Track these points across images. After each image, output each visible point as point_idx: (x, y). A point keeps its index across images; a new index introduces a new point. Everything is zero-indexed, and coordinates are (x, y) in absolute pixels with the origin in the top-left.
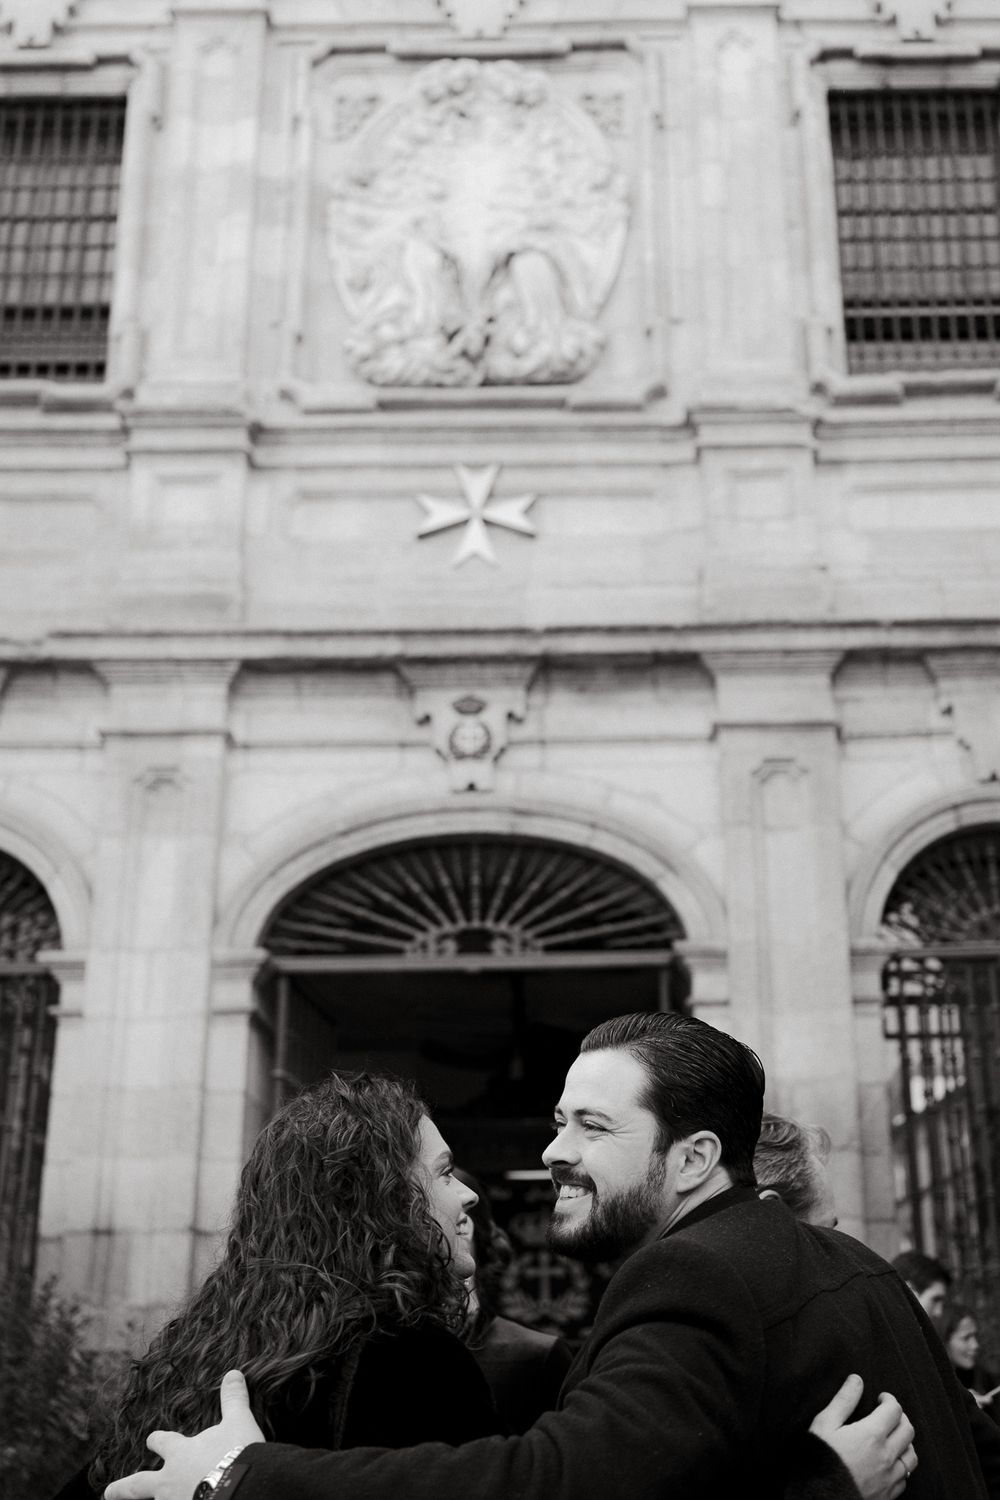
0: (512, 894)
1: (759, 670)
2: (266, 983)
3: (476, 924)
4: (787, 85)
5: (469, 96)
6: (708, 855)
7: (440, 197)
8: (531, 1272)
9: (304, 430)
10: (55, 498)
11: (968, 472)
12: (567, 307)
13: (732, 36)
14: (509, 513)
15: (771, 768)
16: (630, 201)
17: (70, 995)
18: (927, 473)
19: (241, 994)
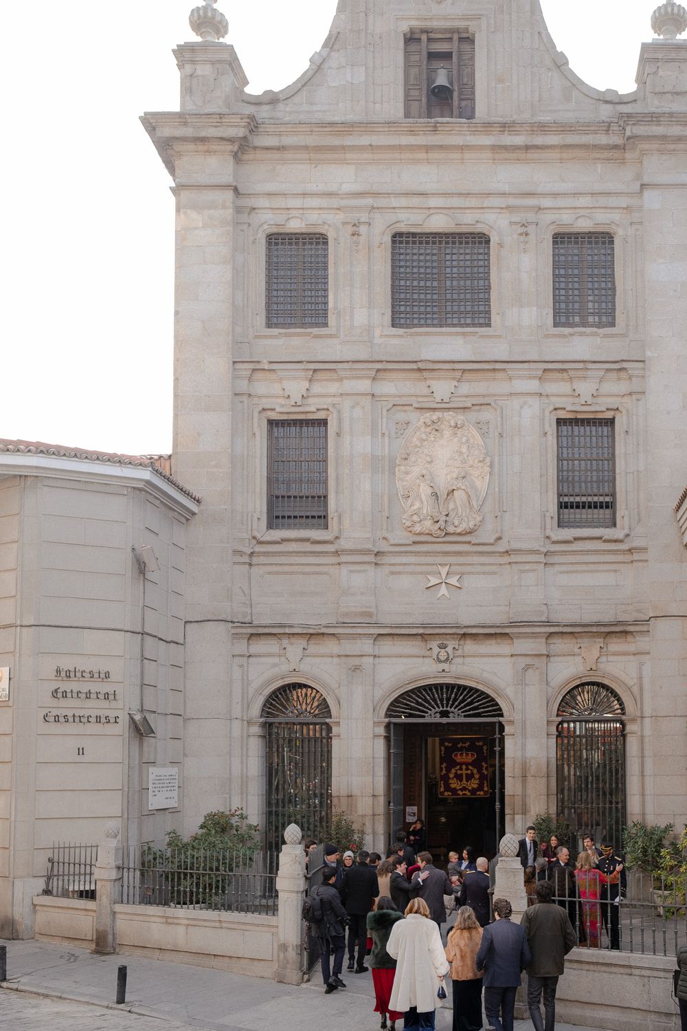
0: (455, 700)
1: (525, 638)
2: (388, 726)
3: (445, 709)
4: (542, 420)
5: (439, 423)
6: (510, 691)
7: (430, 462)
8: (459, 772)
9: (392, 552)
10: (317, 573)
11: (592, 567)
12: (471, 507)
13: (525, 403)
14: (453, 580)
15: (528, 667)
16: (491, 466)
17: (335, 730)
18: (579, 567)
19: (381, 730)
